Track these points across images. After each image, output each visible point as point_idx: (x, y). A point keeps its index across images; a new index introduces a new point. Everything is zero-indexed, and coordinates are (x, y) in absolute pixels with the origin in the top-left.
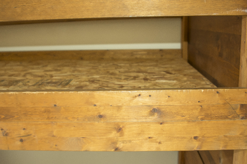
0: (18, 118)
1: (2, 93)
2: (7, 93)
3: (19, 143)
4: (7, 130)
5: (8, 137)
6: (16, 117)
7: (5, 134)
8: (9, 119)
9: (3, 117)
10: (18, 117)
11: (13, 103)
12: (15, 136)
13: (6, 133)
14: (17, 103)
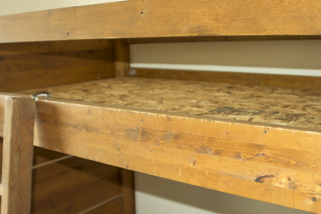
0: (315, 168)
1: (298, 131)
2: (304, 132)
3: (311, 202)
4: (297, 181)
5: (296, 191)
6: (312, 166)
7: (292, 187)
8: (301, 167)
9: (294, 163)
10: (316, 166)
11: (311, 147)
12: (306, 192)
13: (294, 185)
14: (316, 148)
